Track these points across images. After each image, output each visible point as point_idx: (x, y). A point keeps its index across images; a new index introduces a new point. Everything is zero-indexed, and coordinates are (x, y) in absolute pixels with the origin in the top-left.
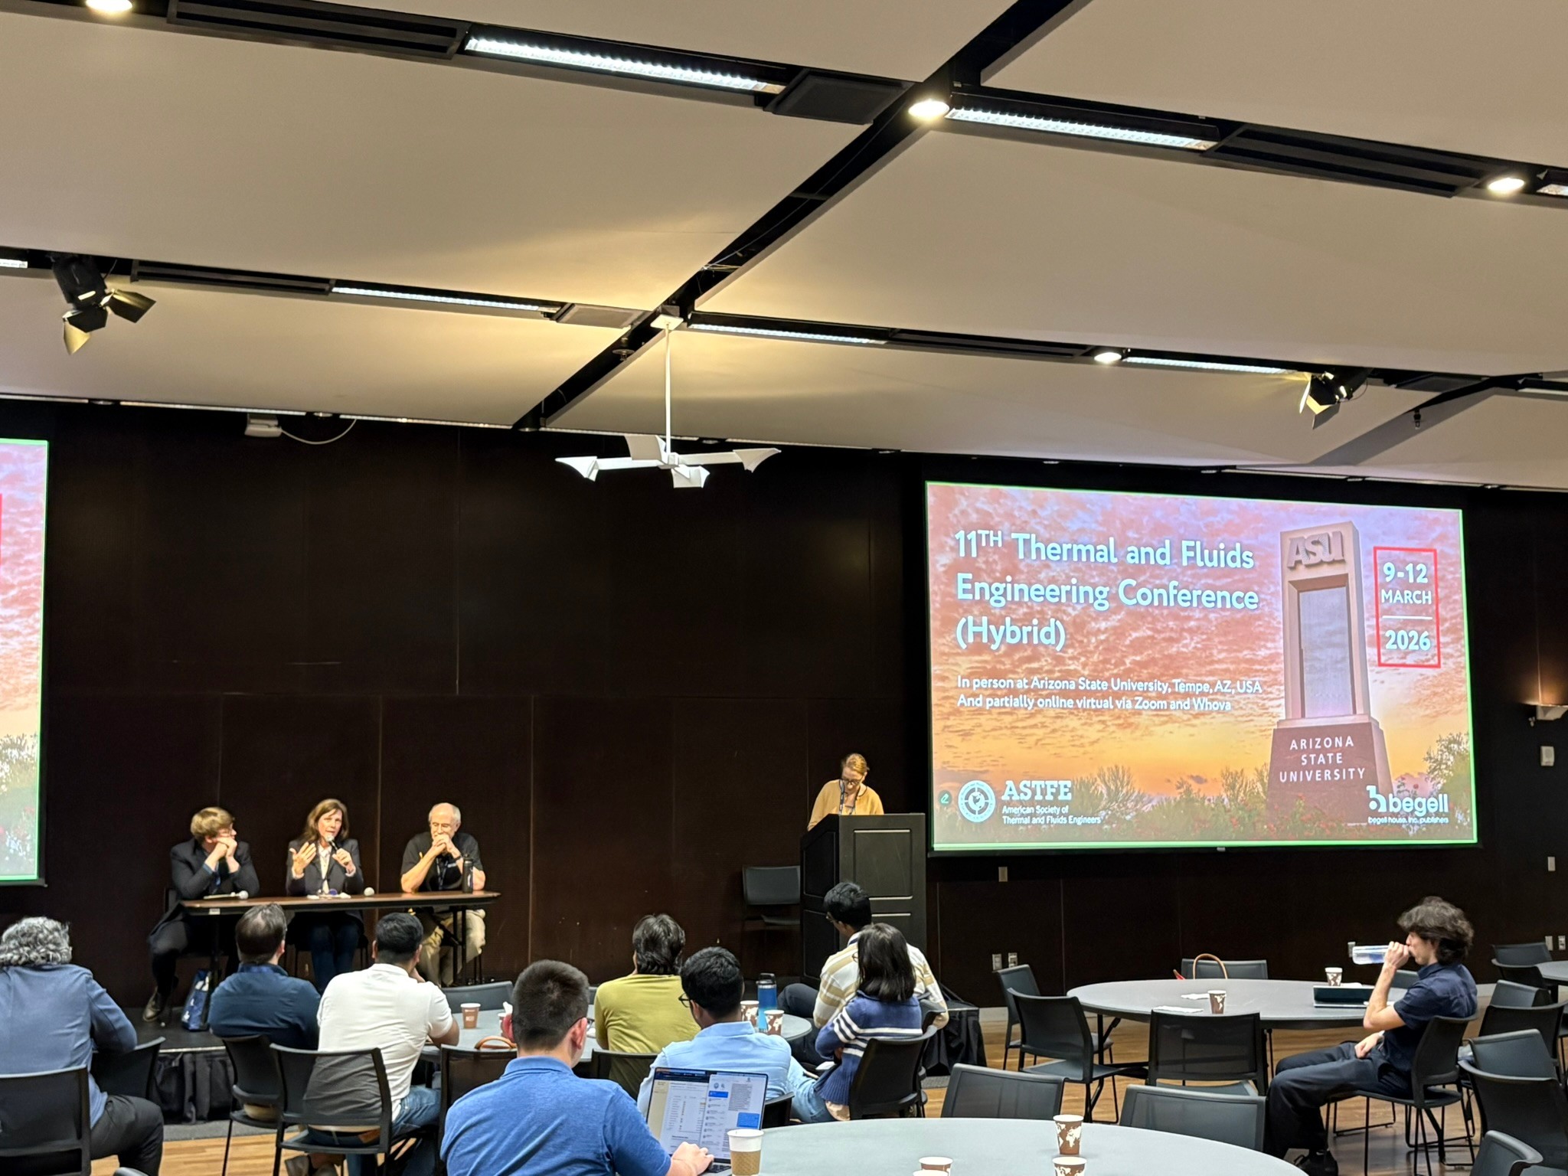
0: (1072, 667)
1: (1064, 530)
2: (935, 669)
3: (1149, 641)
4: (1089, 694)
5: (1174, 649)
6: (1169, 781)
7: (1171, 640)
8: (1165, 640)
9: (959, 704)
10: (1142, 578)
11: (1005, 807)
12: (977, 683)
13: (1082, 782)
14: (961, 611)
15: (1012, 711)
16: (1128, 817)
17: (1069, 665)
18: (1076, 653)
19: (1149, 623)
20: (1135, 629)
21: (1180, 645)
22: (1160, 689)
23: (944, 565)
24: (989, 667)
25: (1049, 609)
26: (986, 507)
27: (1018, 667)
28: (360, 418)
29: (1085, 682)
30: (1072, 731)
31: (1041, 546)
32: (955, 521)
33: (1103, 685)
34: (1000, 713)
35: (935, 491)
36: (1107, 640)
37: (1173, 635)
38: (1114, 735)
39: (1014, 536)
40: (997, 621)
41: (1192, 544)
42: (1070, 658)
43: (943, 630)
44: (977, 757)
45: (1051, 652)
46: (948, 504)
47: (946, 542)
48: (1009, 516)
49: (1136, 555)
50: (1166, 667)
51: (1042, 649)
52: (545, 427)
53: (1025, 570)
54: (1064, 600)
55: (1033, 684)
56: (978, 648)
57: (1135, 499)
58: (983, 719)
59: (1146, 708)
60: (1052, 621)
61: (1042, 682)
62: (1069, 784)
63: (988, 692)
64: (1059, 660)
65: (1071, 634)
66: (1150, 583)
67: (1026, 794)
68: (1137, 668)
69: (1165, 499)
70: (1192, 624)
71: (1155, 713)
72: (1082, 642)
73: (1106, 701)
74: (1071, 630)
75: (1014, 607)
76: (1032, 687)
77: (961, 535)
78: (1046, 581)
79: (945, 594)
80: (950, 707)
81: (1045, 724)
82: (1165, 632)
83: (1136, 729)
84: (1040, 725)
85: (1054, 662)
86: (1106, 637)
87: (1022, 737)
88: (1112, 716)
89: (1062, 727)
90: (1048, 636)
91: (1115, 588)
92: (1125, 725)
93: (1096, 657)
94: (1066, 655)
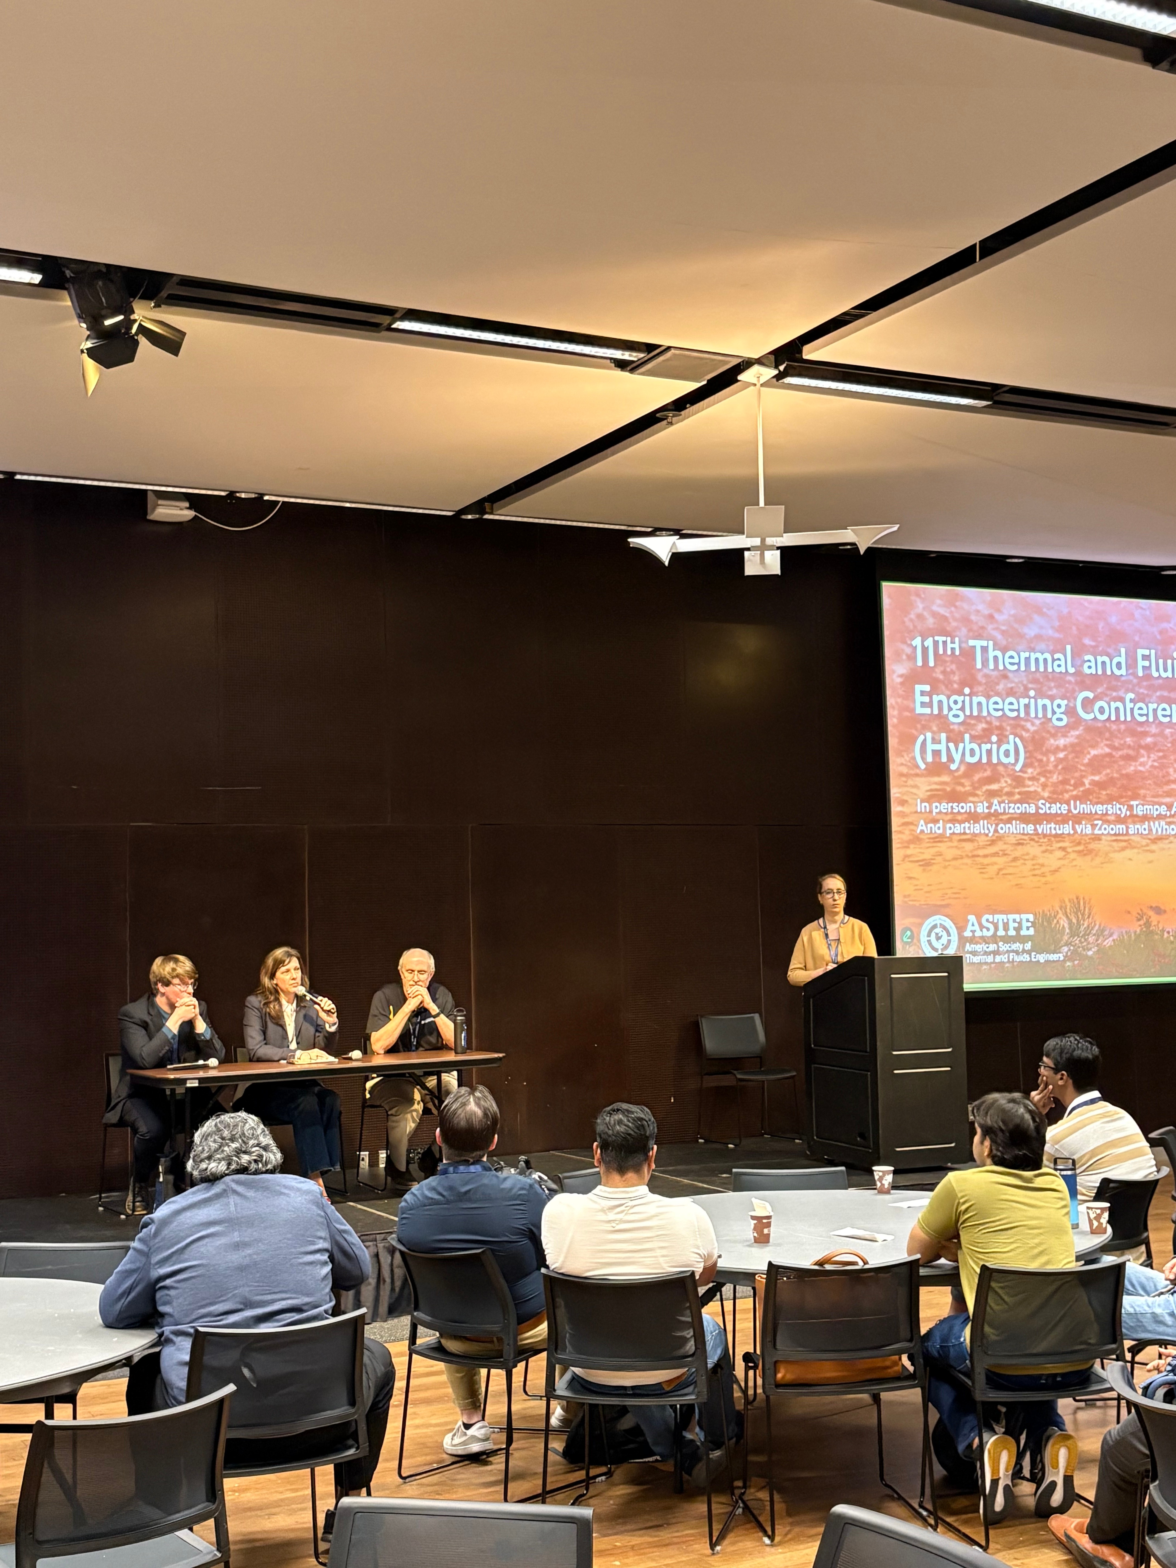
0: (1032, 789)
1: (1021, 636)
2: (895, 792)
3: (1108, 759)
4: (1050, 818)
5: (1132, 768)
6: (1129, 912)
7: (1128, 758)
8: (1123, 758)
9: (918, 831)
10: (1099, 690)
11: (968, 944)
12: (937, 807)
13: (1044, 915)
14: (919, 726)
15: (973, 838)
16: (1090, 953)
17: (1029, 786)
18: (1035, 773)
19: (1107, 740)
20: (1093, 747)
21: (1138, 763)
22: (1119, 812)
23: (901, 676)
24: (948, 789)
25: (1007, 725)
26: (942, 611)
27: (976, 788)
28: (286, 500)
29: (1044, 805)
30: (1035, 858)
31: (999, 654)
32: (911, 627)
33: (1062, 808)
34: (960, 840)
35: (890, 592)
36: (1065, 758)
37: (1131, 752)
38: (1074, 863)
39: (972, 643)
40: (955, 738)
41: (1147, 652)
42: (1032, 779)
43: (901, 748)
44: (939, 889)
45: (1011, 773)
46: (905, 608)
47: (903, 650)
48: (966, 620)
49: (1093, 664)
50: (1124, 788)
51: (1001, 769)
52: (491, 513)
53: (984, 681)
54: (1022, 715)
55: (994, 807)
56: (937, 768)
57: (1091, 602)
58: (942, 847)
59: (1106, 832)
60: (1011, 737)
61: (1003, 805)
62: (1031, 917)
63: (949, 817)
64: (1018, 781)
65: (1028, 751)
66: (1107, 695)
67: (988, 929)
68: (1096, 789)
69: (1120, 603)
70: (1149, 740)
71: (1114, 838)
72: (1041, 761)
73: (1066, 825)
74: (1031, 748)
75: (973, 722)
76: (992, 811)
77: (917, 642)
78: (1004, 693)
79: (903, 709)
80: (911, 834)
81: (1006, 852)
82: (1123, 749)
83: (1096, 855)
84: (1001, 853)
85: (1014, 783)
86: (1065, 755)
87: (984, 867)
88: (1072, 842)
89: (1024, 855)
90: (1007, 754)
91: (1072, 700)
92: (1085, 852)
93: (1055, 777)
94: (1025, 775)
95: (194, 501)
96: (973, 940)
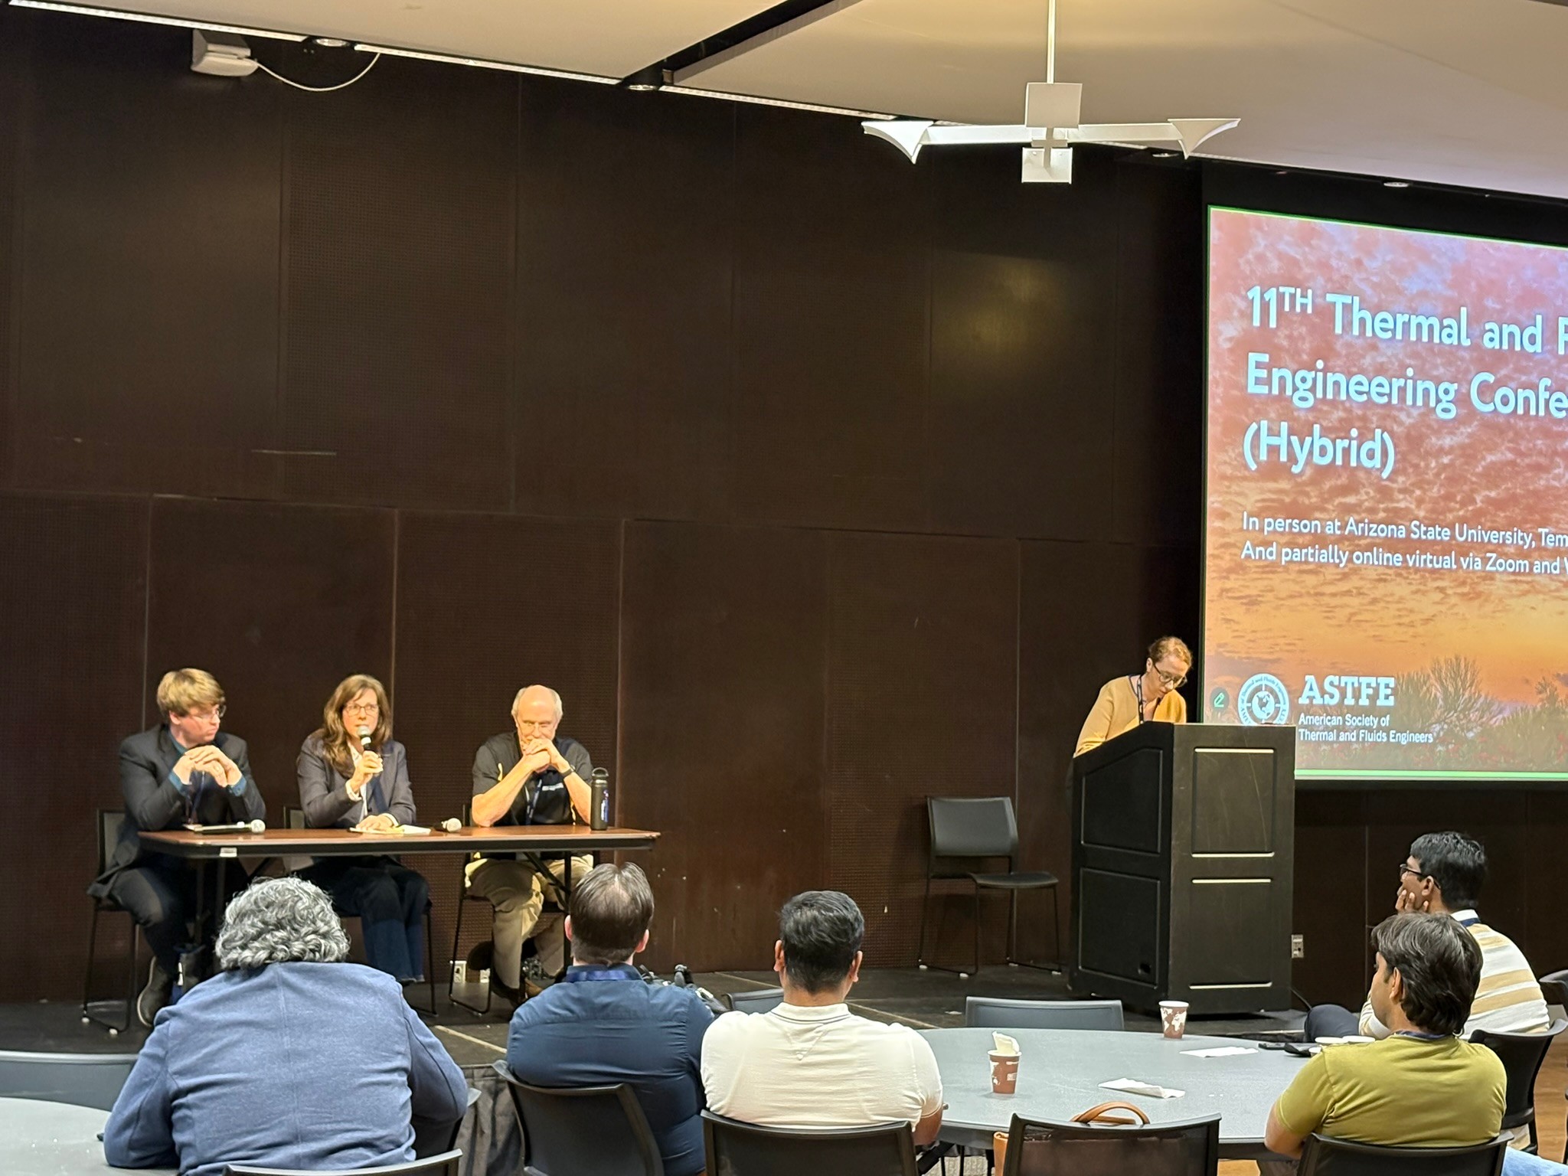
0: (1402, 505)
1: (1399, 291)
2: (1213, 500)
3: (1509, 469)
4: (1425, 546)
5: (1542, 482)
6: (1527, 681)
7: (1539, 468)
8: (1531, 467)
9: (1243, 556)
10: (1503, 372)
11: (1303, 714)
12: (1270, 524)
13: (1410, 680)
14: (1251, 411)
15: (1317, 569)
16: (1471, 735)
17: (1398, 501)
18: (1408, 483)
19: (1510, 441)
20: (1490, 450)
21: (1551, 476)
23: (1230, 339)
24: (1287, 500)
25: (1373, 414)
26: (1292, 252)
27: (1325, 501)
28: (384, 51)
29: (1419, 527)
30: (1401, 600)
31: (1367, 315)
32: (1248, 272)
33: (1443, 534)
34: (1300, 572)
35: (1221, 220)
36: (1451, 465)
37: (1542, 460)
38: (1455, 610)
39: (1330, 298)
40: (1300, 430)
42: (1401, 491)
43: (1225, 440)
44: (1267, 638)
45: (1376, 481)
46: (1240, 242)
47: (1234, 303)
48: (1324, 266)
49: (1497, 336)
50: (1531, 510)
51: (1361, 475)
52: (672, 84)
53: (1344, 352)
54: (1395, 401)
55: (1349, 528)
56: (1274, 469)
57: (1498, 249)
58: (1276, 580)
59: (1501, 569)
60: (1378, 432)
61: (1361, 525)
62: (1392, 682)
63: (1285, 539)
64: (1385, 493)
65: (1399, 452)
66: (1511, 379)
67: (1332, 696)
68: (1491, 509)
69: (1537, 251)
72: (1416, 466)
73: (1446, 557)
74: (1404, 448)
75: (1325, 408)
76: (1346, 533)
77: (1255, 293)
78: (1370, 368)
79: (1229, 385)
80: (1231, 560)
81: (1361, 591)
82: (1531, 455)
83: (1486, 600)
84: (1355, 591)
85: (1378, 496)
86: (1451, 460)
87: (1331, 609)
88: (1456, 580)
89: (1386, 595)
90: (1371, 455)
91: (1466, 386)
92: (1471, 595)
93: (1435, 490)
94: (1395, 486)
95: (259, 48)
96: (1309, 710)
